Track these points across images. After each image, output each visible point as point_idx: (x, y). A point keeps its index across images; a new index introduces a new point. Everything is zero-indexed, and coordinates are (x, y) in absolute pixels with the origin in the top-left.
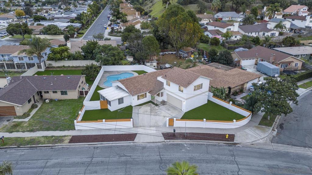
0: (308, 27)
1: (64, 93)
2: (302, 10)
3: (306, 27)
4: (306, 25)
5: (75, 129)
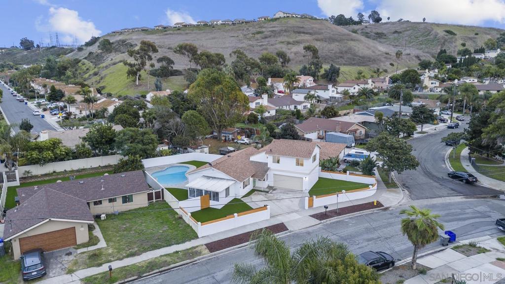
1: (126, 200)
2: (308, 81)
3: (331, 97)
5: (197, 237)
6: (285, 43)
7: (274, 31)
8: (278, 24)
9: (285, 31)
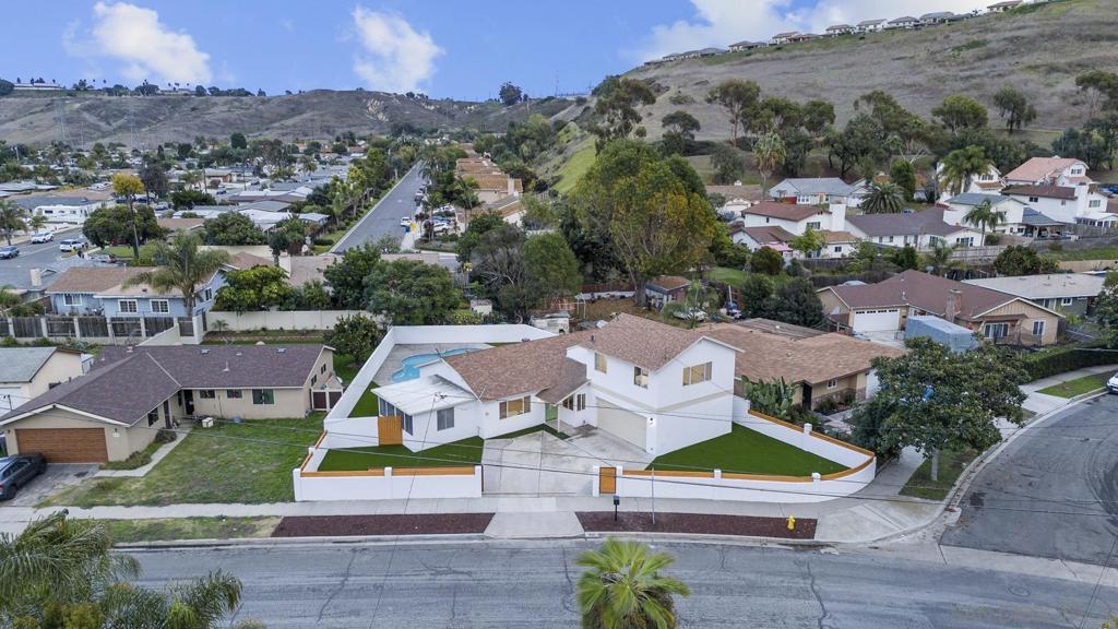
0: (1085, 221)
1: (262, 397)
2: (1067, 173)
3: (1079, 220)
4: (1079, 214)
5: (292, 500)
6: (1041, 69)
7: (1016, 38)
8: (1035, 20)
9: (1052, 37)
